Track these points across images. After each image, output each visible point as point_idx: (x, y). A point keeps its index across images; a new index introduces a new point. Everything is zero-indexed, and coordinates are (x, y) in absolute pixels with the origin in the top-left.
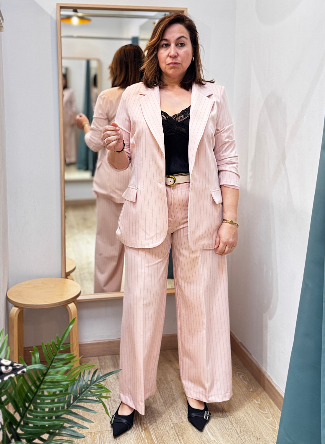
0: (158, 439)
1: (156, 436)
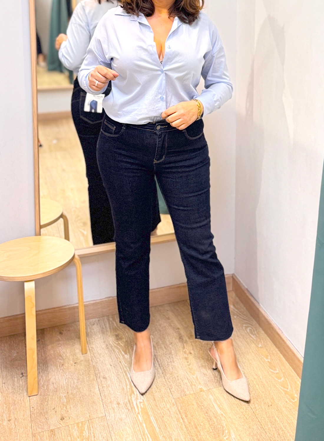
0: (158, 420)
1: (155, 417)
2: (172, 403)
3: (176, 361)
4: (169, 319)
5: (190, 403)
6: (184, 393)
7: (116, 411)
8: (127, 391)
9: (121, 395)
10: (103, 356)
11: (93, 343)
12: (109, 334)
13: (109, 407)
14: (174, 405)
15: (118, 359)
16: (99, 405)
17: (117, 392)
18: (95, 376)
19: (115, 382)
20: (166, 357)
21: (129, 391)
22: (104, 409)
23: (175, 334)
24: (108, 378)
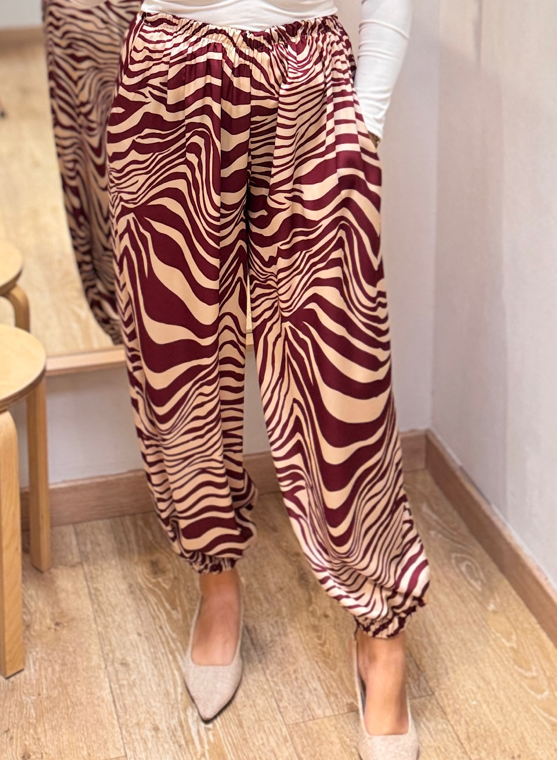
2: (282, 735)
3: (292, 633)
4: (274, 529)
5: (323, 738)
6: (309, 712)
7: (150, 745)
8: (176, 699)
9: (162, 708)
10: (121, 611)
11: (99, 579)
12: (136, 558)
13: (133, 736)
14: (286, 741)
15: (157, 621)
16: (111, 728)
17: (152, 701)
18: (102, 659)
19: (148, 674)
20: (268, 621)
21: (182, 700)
22: (122, 739)
23: (290, 567)
24: (132, 665)
